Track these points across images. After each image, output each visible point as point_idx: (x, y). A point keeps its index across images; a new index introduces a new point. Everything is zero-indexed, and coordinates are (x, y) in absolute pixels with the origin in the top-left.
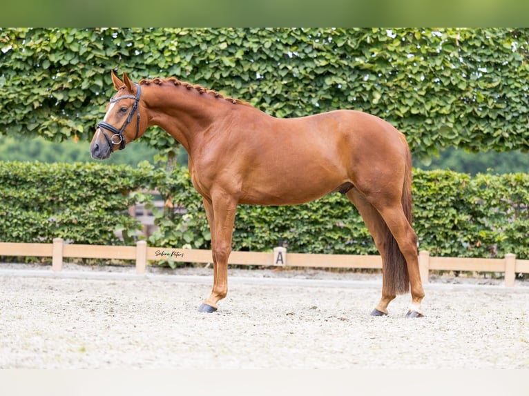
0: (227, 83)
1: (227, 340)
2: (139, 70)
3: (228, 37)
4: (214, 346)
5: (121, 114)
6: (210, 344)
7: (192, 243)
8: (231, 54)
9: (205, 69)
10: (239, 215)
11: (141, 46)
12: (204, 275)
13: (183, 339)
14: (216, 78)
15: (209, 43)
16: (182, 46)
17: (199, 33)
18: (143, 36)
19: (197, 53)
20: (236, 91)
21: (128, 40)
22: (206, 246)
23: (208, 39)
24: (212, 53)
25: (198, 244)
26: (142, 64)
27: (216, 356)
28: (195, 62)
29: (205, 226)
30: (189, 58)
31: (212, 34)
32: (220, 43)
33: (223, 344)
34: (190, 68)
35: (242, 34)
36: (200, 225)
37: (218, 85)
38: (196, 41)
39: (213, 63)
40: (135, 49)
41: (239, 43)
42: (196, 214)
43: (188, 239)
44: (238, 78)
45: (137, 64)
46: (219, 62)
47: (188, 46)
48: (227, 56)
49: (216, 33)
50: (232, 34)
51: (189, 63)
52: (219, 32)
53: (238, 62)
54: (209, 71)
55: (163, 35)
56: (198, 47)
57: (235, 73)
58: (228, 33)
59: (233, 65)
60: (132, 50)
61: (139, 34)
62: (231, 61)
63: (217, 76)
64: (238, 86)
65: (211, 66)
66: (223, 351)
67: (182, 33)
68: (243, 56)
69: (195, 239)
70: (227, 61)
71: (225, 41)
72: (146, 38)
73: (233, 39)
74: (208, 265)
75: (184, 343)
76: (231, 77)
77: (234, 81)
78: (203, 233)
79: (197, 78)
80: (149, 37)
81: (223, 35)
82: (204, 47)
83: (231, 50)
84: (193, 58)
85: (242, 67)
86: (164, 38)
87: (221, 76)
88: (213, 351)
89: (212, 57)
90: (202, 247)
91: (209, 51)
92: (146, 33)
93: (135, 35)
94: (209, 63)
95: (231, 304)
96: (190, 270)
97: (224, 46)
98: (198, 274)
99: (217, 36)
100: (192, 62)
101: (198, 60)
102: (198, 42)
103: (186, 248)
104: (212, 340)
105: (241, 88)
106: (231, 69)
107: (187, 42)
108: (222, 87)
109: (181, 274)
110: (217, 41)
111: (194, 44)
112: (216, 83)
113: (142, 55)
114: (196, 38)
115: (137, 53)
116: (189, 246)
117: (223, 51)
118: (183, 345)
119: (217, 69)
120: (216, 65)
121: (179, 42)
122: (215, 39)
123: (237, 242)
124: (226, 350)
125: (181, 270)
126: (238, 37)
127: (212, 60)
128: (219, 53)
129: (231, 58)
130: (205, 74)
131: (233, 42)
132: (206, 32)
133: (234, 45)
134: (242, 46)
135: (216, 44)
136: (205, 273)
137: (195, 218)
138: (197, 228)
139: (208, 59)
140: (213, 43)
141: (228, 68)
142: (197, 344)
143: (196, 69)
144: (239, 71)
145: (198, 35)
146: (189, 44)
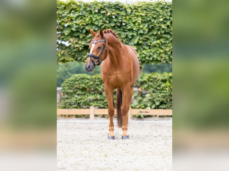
0: (164, 36)
1: (168, 150)
2: (125, 32)
3: (163, 16)
4: (162, 152)
5: (99, 49)
6: (161, 152)
7: (151, 107)
8: (165, 23)
9: (154, 30)
10: (171, 94)
11: (125, 21)
12: (156, 120)
13: (149, 150)
14: (158, 34)
15: (155, 18)
17: (150, 14)
18: (126, 17)
19: (150, 23)
20: (167, 39)
21: (119, 19)
22: (157, 108)
23: (155, 17)
24: (156, 23)
25: (153, 107)
26: (126, 29)
27: (164, 157)
28: (149, 27)
29: (156, 99)
30: (146, 25)
31: (156, 14)
32: (160, 18)
33: (167, 152)
34: (147, 30)
35: (169, 14)
36: (154, 98)
37: (159, 37)
38: (149, 18)
39: (157, 28)
40: (123, 22)
41: (168, 18)
42: (152, 94)
43: (149, 105)
44: (168, 33)
45: (124, 29)
46: (160, 27)
47: (146, 20)
48: (163, 24)
49: (158, 14)
50: (165, 14)
52: (159, 14)
53: (168, 26)
54: (155, 31)
55: (135, 16)
56: (150, 20)
57: (167, 31)
58: (163, 14)
59: (166, 28)
60: (121, 23)
61: (124, 16)
62: (165, 26)
63: (159, 33)
64: (169, 37)
65: (156, 29)
66: (167, 155)
67: (143, 15)
68: (170, 24)
69: (152, 105)
70: (163, 26)
71: (162, 17)
72: (128, 18)
73: (166, 16)
74: (158, 116)
75: (149, 151)
76: (165, 33)
77: (167, 35)
78: (155, 102)
79: (150, 34)
80: (129, 17)
81: (161, 15)
82: (153, 20)
83: (165, 21)
84: (148, 25)
85: (170, 28)
86: (135, 17)
87: (161, 33)
88: (163, 155)
89: (157, 25)
90: (155, 108)
91: (155, 22)
92: (127, 15)
93: (123, 16)
94: (155, 27)
95: (169, 133)
96: (150, 118)
97: (161, 20)
98: (154, 120)
99: (158, 15)
100: (148, 27)
101: (150, 26)
102: (150, 18)
103: (148, 109)
104: (162, 150)
105: (170, 38)
106: (165, 30)
107: (145, 18)
108: (161, 37)
109: (146, 120)
110: (158, 18)
111: (148, 19)
112: (159, 36)
113: (126, 25)
114: (149, 17)
115: (124, 24)
116: (149, 108)
117: (161, 22)
118: (149, 152)
119: (159, 30)
120: (158, 28)
121: (142, 19)
122: (157, 17)
123: (170, 106)
124: (168, 154)
125: (147, 119)
126: (168, 16)
127: (156, 26)
128: (159, 23)
129: (165, 25)
130: (154, 32)
131: (165, 18)
132: (154, 14)
134: (170, 19)
135: (158, 19)
136: (157, 119)
137: (152, 96)
138: (153, 100)
139: (155, 26)
140: (157, 18)
141: (164, 29)
142: (155, 152)
143: (150, 30)
144: (168, 30)
145: (151, 15)
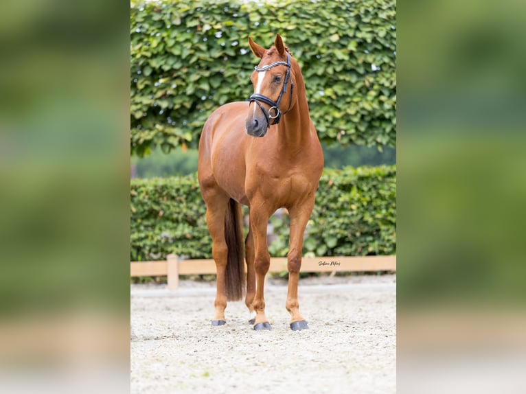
0: (341, 77)
1: (358, 354)
2: (247, 70)
3: (339, 29)
4: (345, 362)
5: (275, 83)
6: (340, 360)
7: (315, 251)
8: (344, 46)
9: (317, 64)
10: (362, 218)
11: (247, 44)
12: (329, 284)
13: (312, 356)
14: (328, 73)
15: (319, 36)
16: (291, 41)
17: (307, 26)
18: (248, 33)
19: (307, 47)
20: (351, 85)
21: (233, 39)
22: (330, 253)
23: (318, 31)
24: (323, 47)
25: (321, 251)
26: (249, 64)
27: (348, 373)
28: (305, 57)
29: (327, 232)
30: (299, 53)
31: (322, 26)
32: (331, 35)
33: (355, 359)
34: (301, 65)
35: (353, 24)
36: (322, 231)
37: (331, 80)
38: (305, 35)
39: (324, 58)
40: (241, 48)
41: (351, 33)
42: (317, 220)
43: (310, 246)
44: (352, 71)
45: (244, 64)
46: (332, 56)
47: (297, 41)
48: (339, 49)
49: (326, 24)
50: (343, 24)
51: (300, 59)
52: (329, 24)
53: (351, 54)
54: (321, 66)
55: (270, 31)
56: (307, 41)
57: (349, 66)
58: (339, 24)
59: (346, 58)
60: (238, 49)
61: (245, 32)
62: (344, 53)
63: (330, 70)
64: (353, 79)
65: (323, 61)
66: (354, 367)
67: (290, 28)
68: (357, 47)
69: (318, 246)
70: (340, 54)
71: (337, 33)
72: (252, 35)
73: (345, 30)
74: (333, 273)
75: (313, 360)
76: (345, 71)
77: (348, 75)
78: (326, 240)
79: (309, 73)
80: (255, 34)
81: (334, 26)
82: (314, 41)
83: (344, 42)
84: (304, 53)
85: (356, 59)
86: (271, 34)
87: (335, 71)
88: (345, 367)
89: (324, 51)
90: (326, 255)
91: (320, 44)
92: (252, 30)
93: (241, 33)
94: (321, 58)
95: (360, 314)
96: (315, 280)
97: (335, 38)
98: (324, 284)
99: (327, 28)
100: (303, 58)
101: (308, 56)
102: (308, 36)
103: (309, 257)
104: (343, 355)
105: (357, 82)
106: (345, 62)
107: (296, 36)
108: (336, 82)
109: (305, 285)
110: (328, 34)
111: (303, 38)
112: (330, 78)
113: (248, 54)
114: (304, 32)
115: (243, 52)
116: (312, 255)
117: (335, 44)
118: (312, 362)
119: (329, 63)
120: (328, 59)
121: (287, 37)
122: (324, 32)
123: (363, 247)
124: (357, 365)
125: (306, 281)
126: (350, 28)
127: (323, 54)
128: (331, 46)
129: (344, 50)
130: (317, 69)
131: (345, 33)
132: (316, 24)
133: (346, 37)
134: (355, 37)
135: (327, 36)
136: (331, 281)
137: (317, 224)
138: (319, 235)
139: (320, 53)
140: (323, 35)
141: (341, 61)
142: (326, 361)
143: (308, 65)
144: (352, 64)
145: (308, 29)
146: (298, 38)
